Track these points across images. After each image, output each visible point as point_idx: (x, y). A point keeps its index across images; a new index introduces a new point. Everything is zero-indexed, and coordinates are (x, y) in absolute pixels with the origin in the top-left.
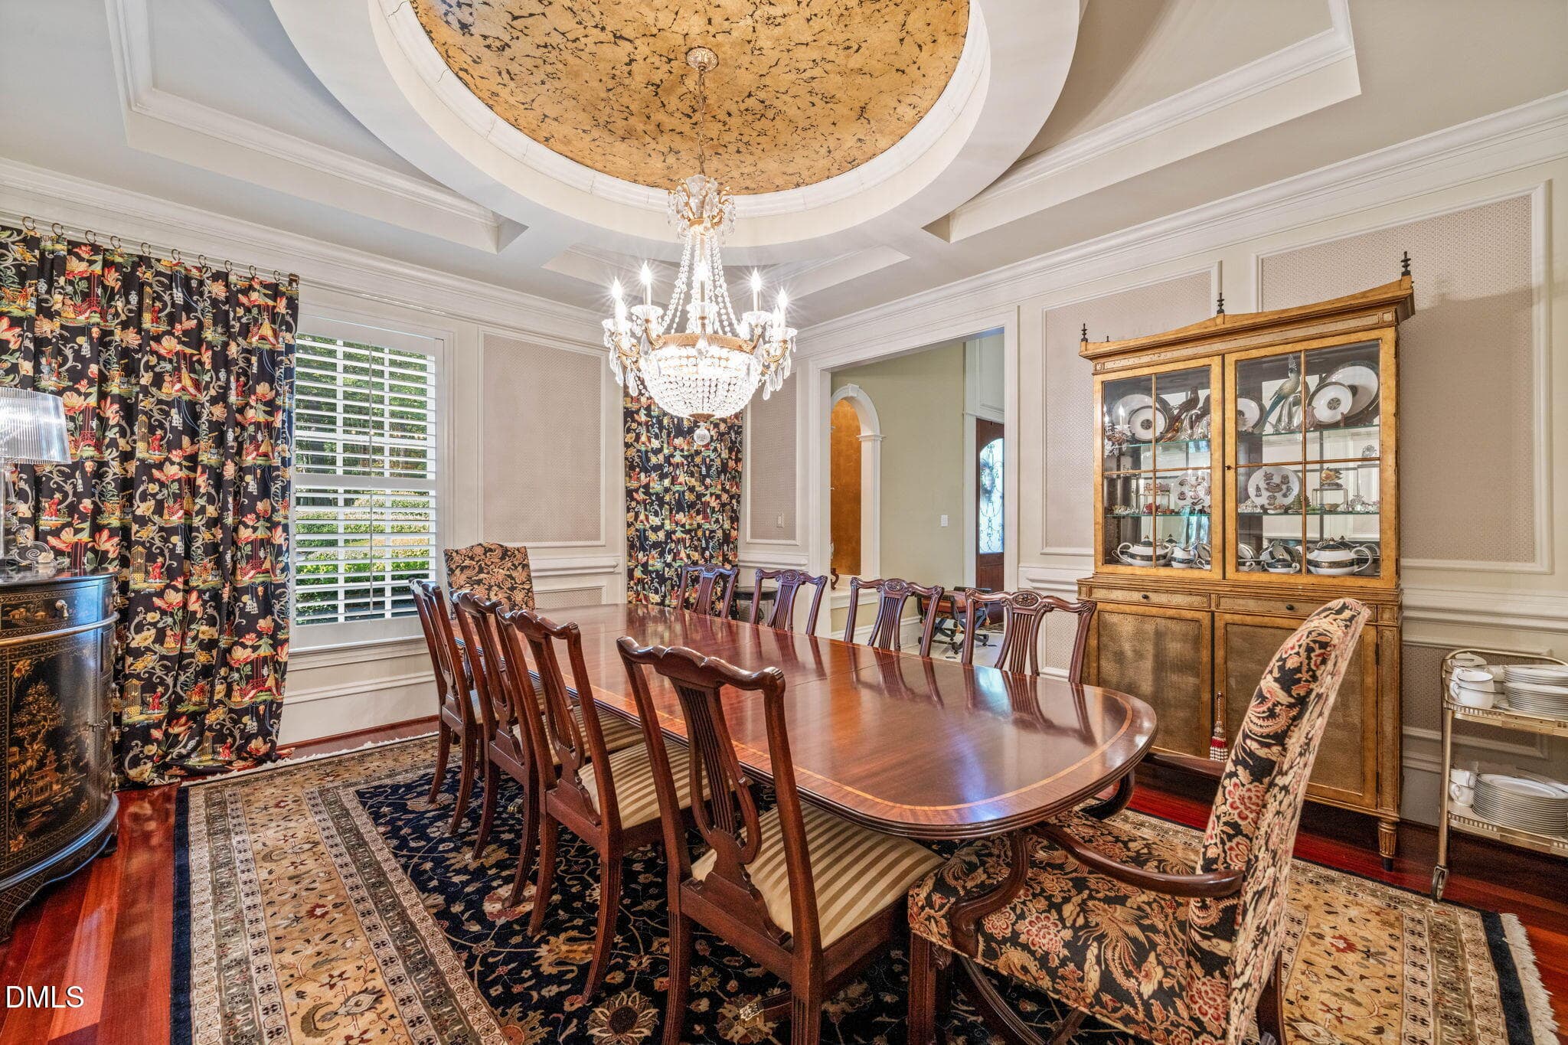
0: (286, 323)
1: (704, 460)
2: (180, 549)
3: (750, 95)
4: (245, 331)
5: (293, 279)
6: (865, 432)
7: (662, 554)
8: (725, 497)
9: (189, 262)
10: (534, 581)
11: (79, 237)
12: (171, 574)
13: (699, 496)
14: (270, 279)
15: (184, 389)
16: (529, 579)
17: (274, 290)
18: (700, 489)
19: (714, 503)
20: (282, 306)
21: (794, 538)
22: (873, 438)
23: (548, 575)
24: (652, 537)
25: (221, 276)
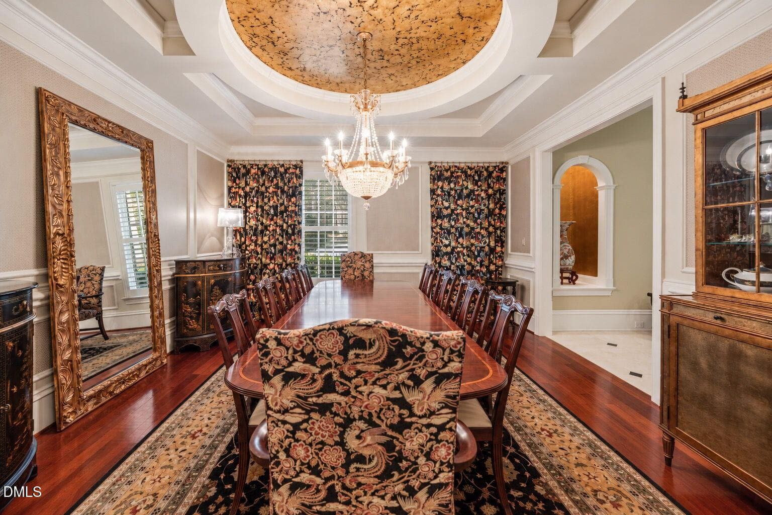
0: (300, 177)
1: (476, 210)
2: (273, 251)
3: (397, 39)
4: (289, 182)
5: (302, 161)
6: (601, 184)
7: (449, 259)
8: (491, 229)
9: (276, 163)
10: (374, 268)
11: (253, 163)
12: (271, 259)
13: (473, 229)
14: (294, 163)
15: (274, 202)
16: (372, 267)
17: (296, 167)
18: (472, 224)
19: (483, 232)
20: (298, 172)
21: (529, 252)
22: (606, 188)
23: (381, 265)
24: (444, 250)
25: (283, 166)
